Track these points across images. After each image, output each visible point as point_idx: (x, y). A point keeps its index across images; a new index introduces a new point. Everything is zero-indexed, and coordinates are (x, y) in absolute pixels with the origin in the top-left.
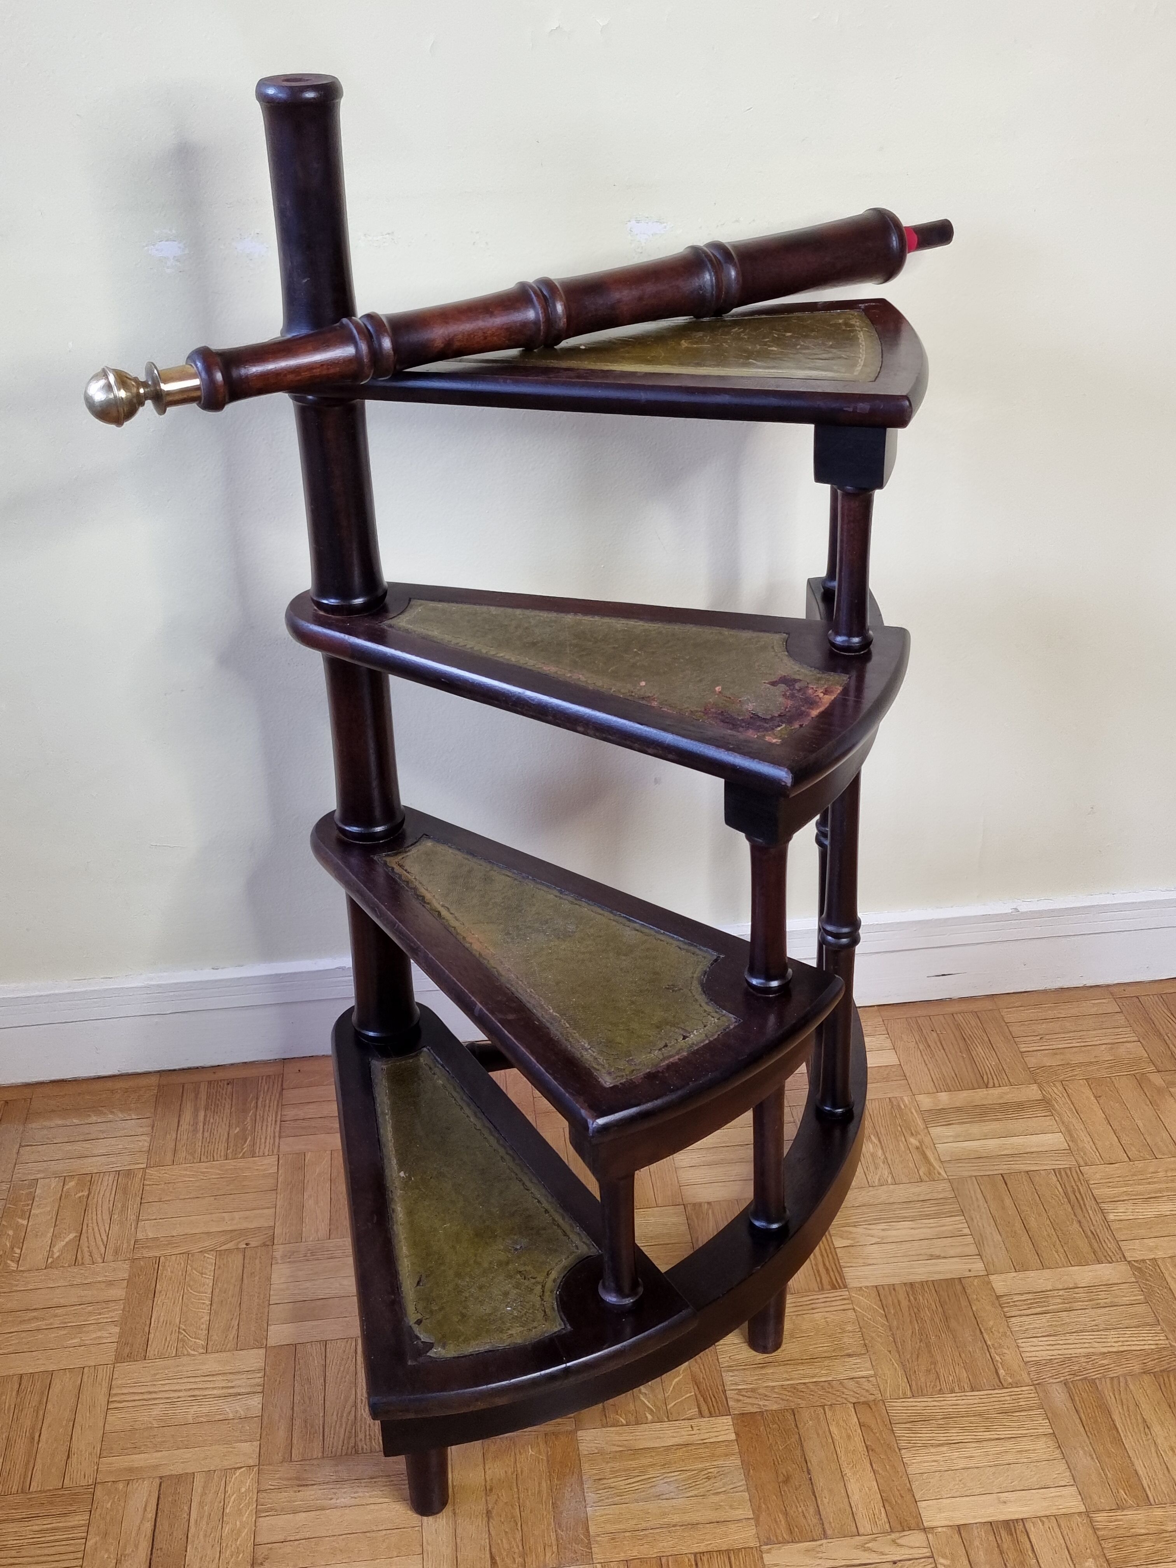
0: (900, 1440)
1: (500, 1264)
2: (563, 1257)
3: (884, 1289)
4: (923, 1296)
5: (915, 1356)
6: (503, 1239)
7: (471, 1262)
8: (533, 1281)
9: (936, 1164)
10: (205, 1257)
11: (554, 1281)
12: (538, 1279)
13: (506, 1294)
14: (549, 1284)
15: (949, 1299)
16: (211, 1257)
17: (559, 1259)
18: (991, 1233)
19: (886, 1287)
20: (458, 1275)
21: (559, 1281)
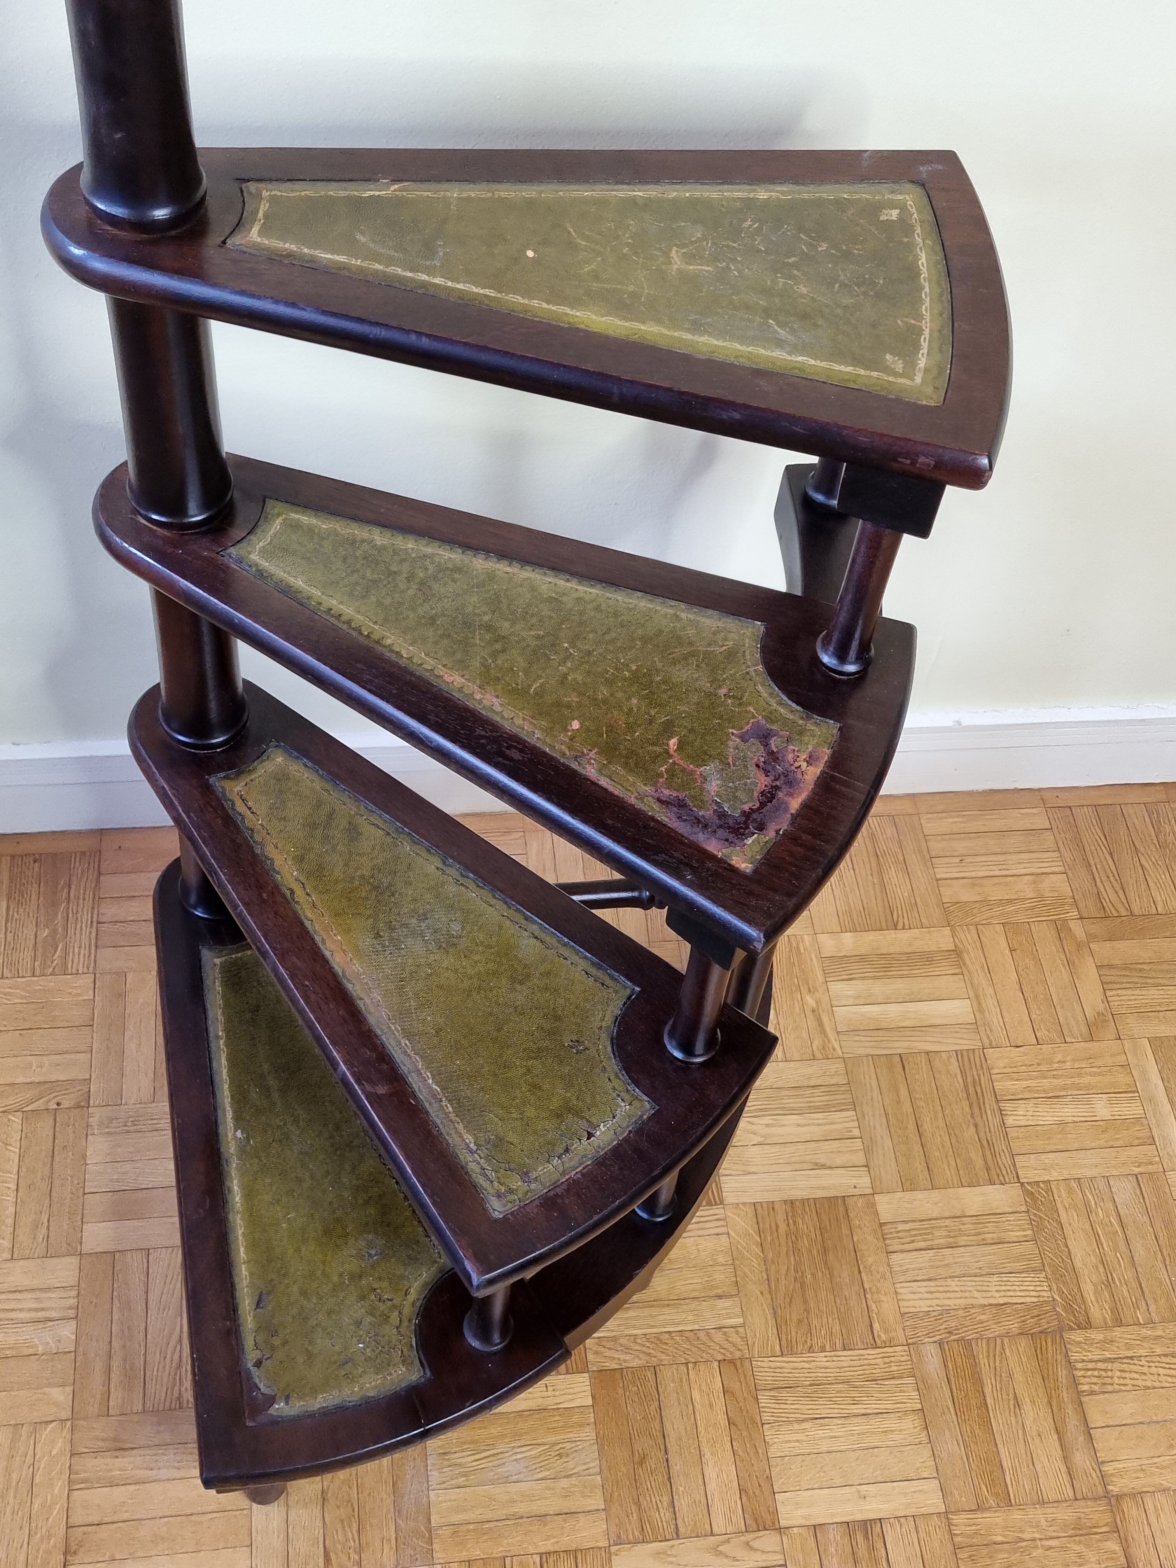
0: (763, 1412)
1: (352, 1277)
2: (424, 1269)
3: (762, 1206)
4: (803, 1219)
5: (788, 1300)
6: (356, 1240)
7: (319, 1273)
8: (389, 1303)
9: (832, 1035)
10: (9, 1120)
11: (413, 1304)
12: (395, 1302)
13: (358, 1323)
14: (407, 1311)
15: (831, 1226)
16: (17, 1119)
17: (419, 1273)
18: (882, 1137)
19: (765, 1205)
20: (304, 1293)
21: (418, 1304)
